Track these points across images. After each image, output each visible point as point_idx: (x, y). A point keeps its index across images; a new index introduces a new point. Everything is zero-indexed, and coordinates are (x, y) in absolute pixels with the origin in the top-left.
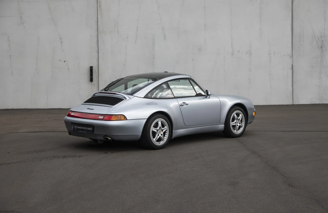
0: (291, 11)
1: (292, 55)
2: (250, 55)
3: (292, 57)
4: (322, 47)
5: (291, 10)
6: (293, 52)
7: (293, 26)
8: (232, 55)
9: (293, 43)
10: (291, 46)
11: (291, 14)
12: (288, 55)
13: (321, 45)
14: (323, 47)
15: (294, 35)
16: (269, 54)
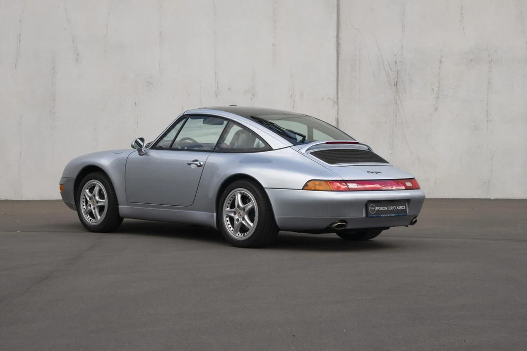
0: (336, 10)
1: (337, 98)
2: (253, 98)
3: (337, 103)
4: (396, 84)
5: (336, 7)
6: (339, 92)
7: (340, 41)
8: (216, 95)
9: (340, 74)
10: (335, 79)
11: (335, 16)
12: (329, 98)
13: (396, 79)
14: (398, 84)
15: (340, 59)
16: (292, 96)
